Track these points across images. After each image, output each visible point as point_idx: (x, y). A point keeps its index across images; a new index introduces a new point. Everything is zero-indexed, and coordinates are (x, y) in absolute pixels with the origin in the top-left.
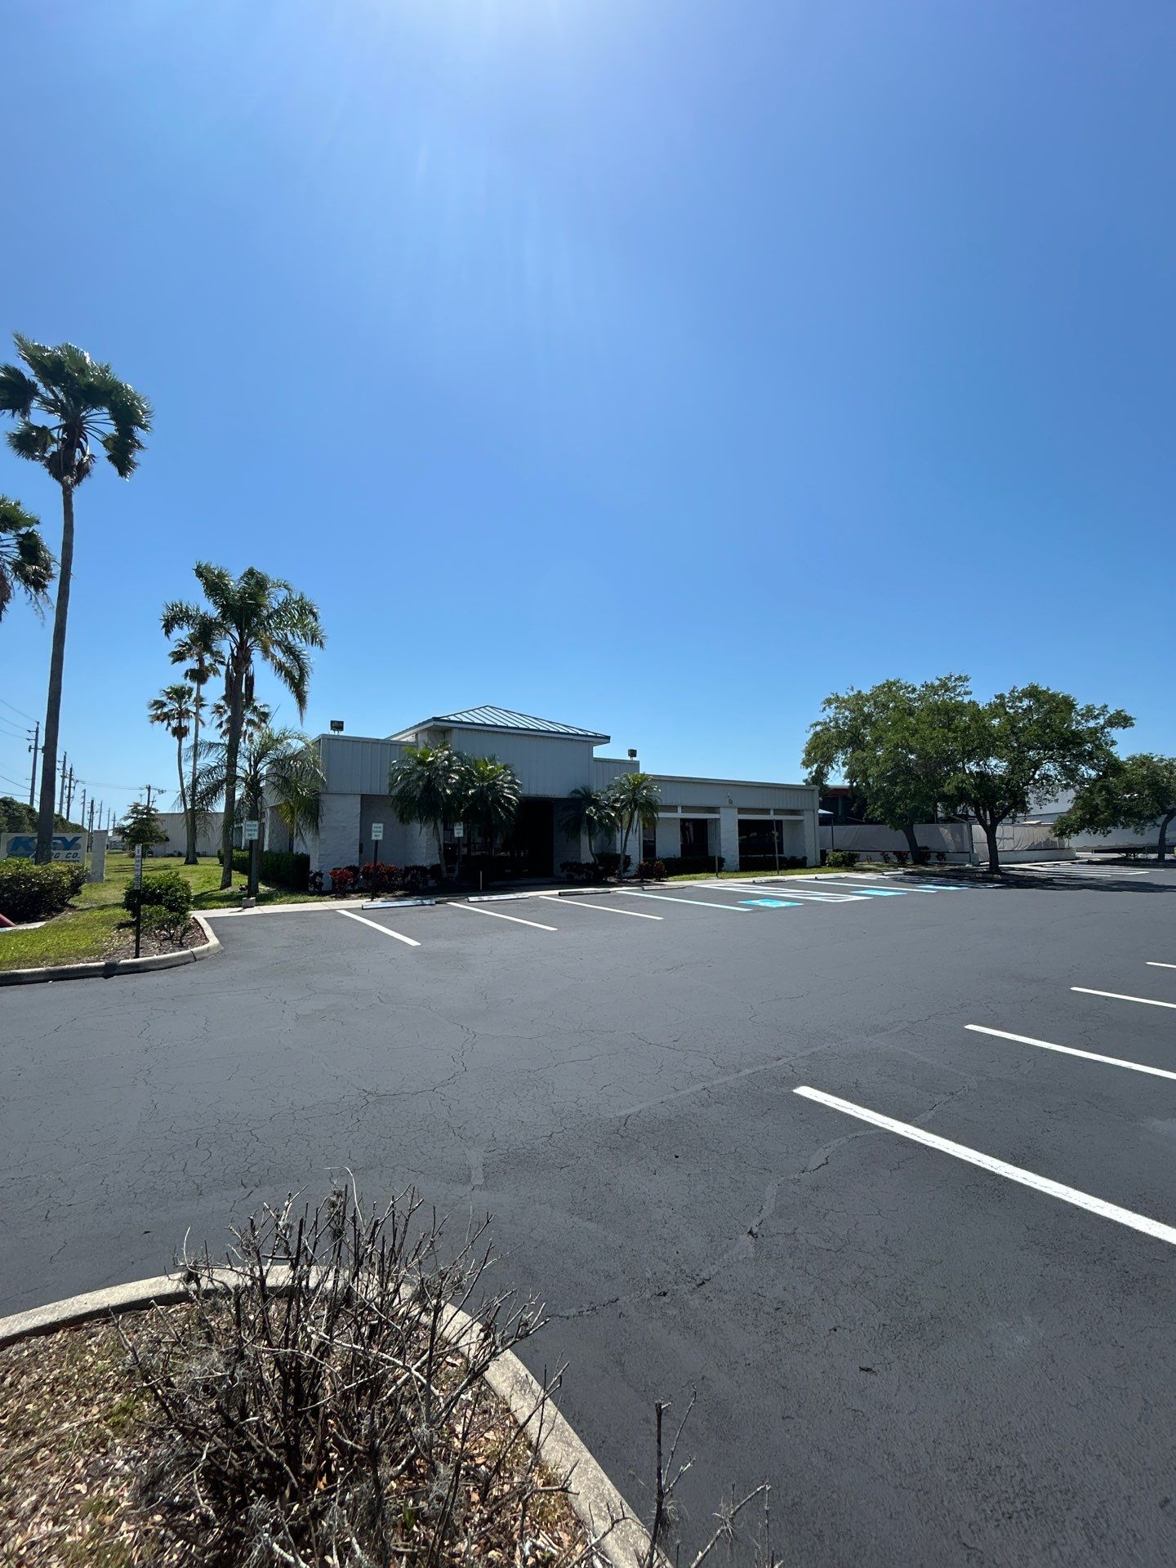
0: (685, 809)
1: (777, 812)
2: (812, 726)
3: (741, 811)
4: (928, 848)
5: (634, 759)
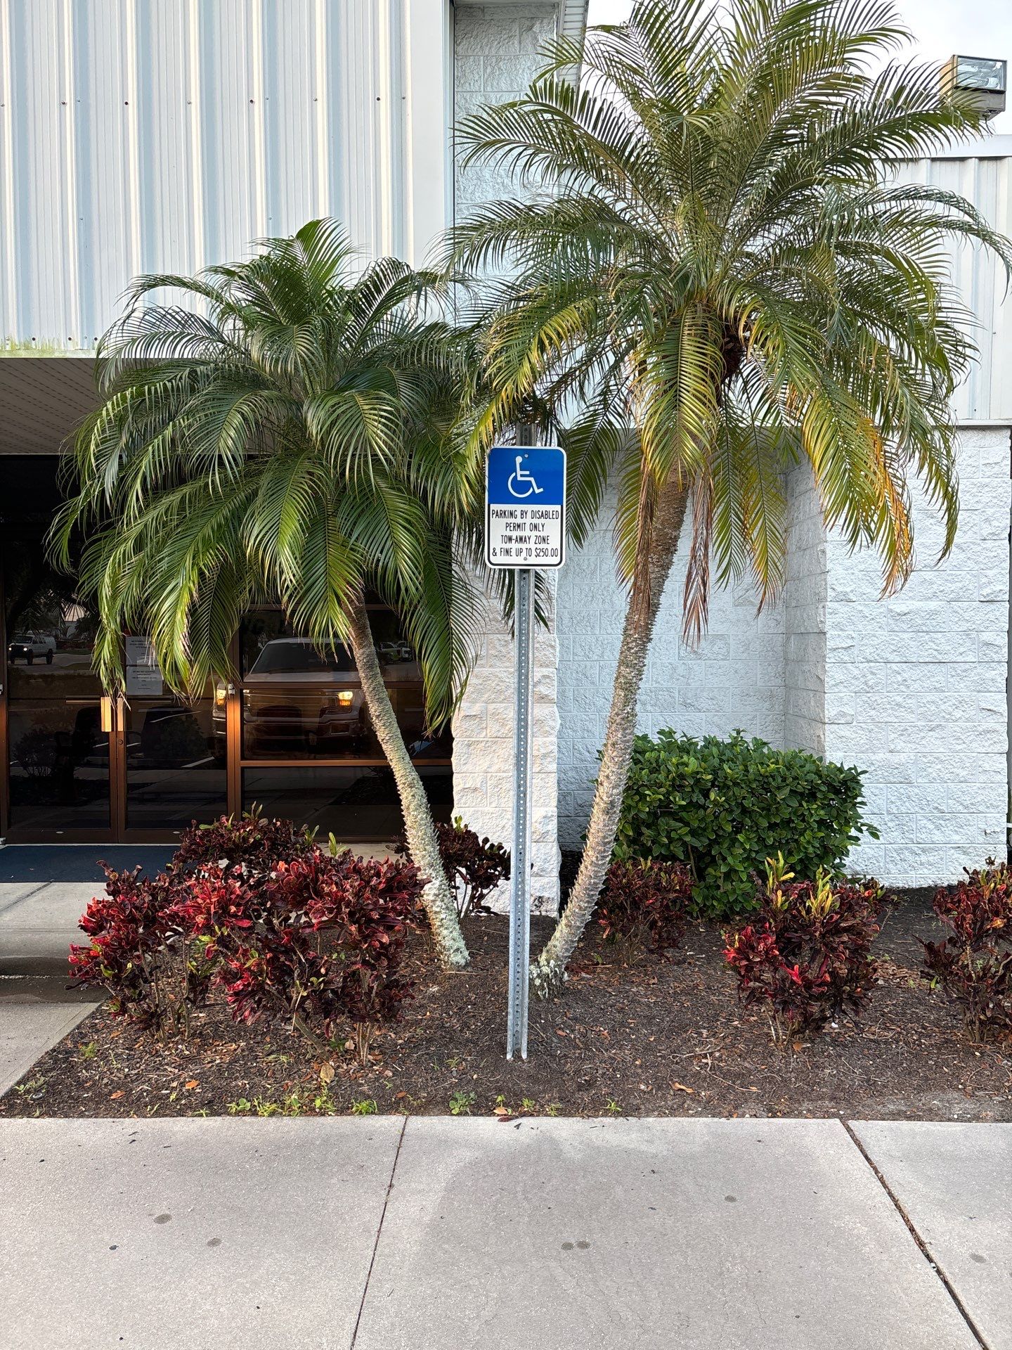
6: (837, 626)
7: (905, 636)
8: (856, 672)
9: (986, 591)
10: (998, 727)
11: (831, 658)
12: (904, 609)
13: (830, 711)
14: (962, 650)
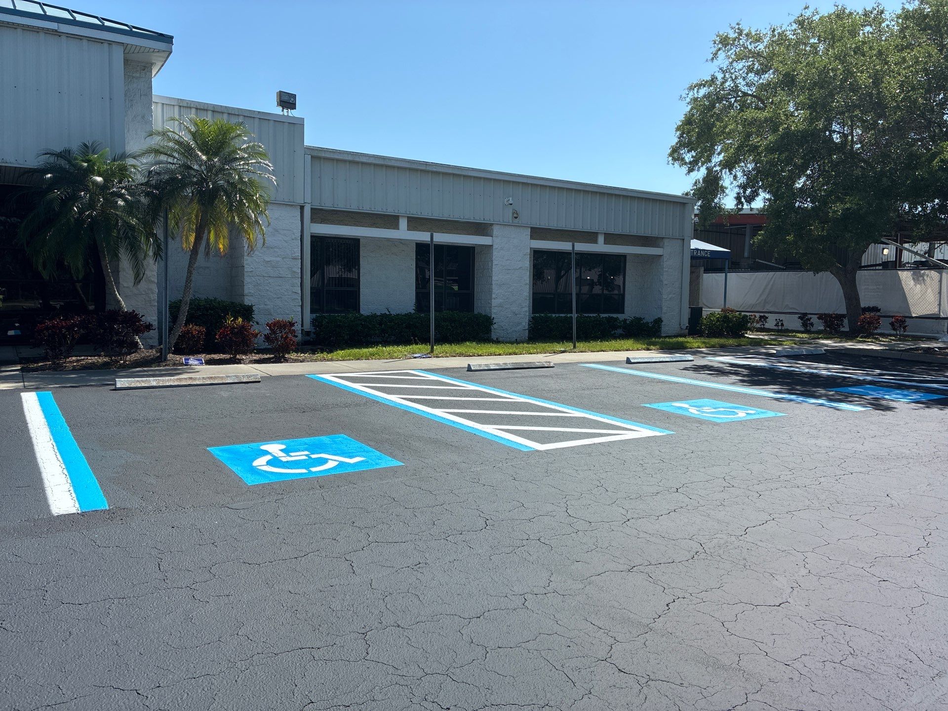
0: (415, 223)
1: (611, 238)
2: (691, 88)
3: (537, 233)
4: (879, 310)
5: (292, 113)
6: (247, 264)
7: (269, 268)
8: (254, 279)
9: (293, 255)
10: (297, 297)
11: (246, 274)
12: (269, 260)
13: (246, 292)
14: (287, 273)
